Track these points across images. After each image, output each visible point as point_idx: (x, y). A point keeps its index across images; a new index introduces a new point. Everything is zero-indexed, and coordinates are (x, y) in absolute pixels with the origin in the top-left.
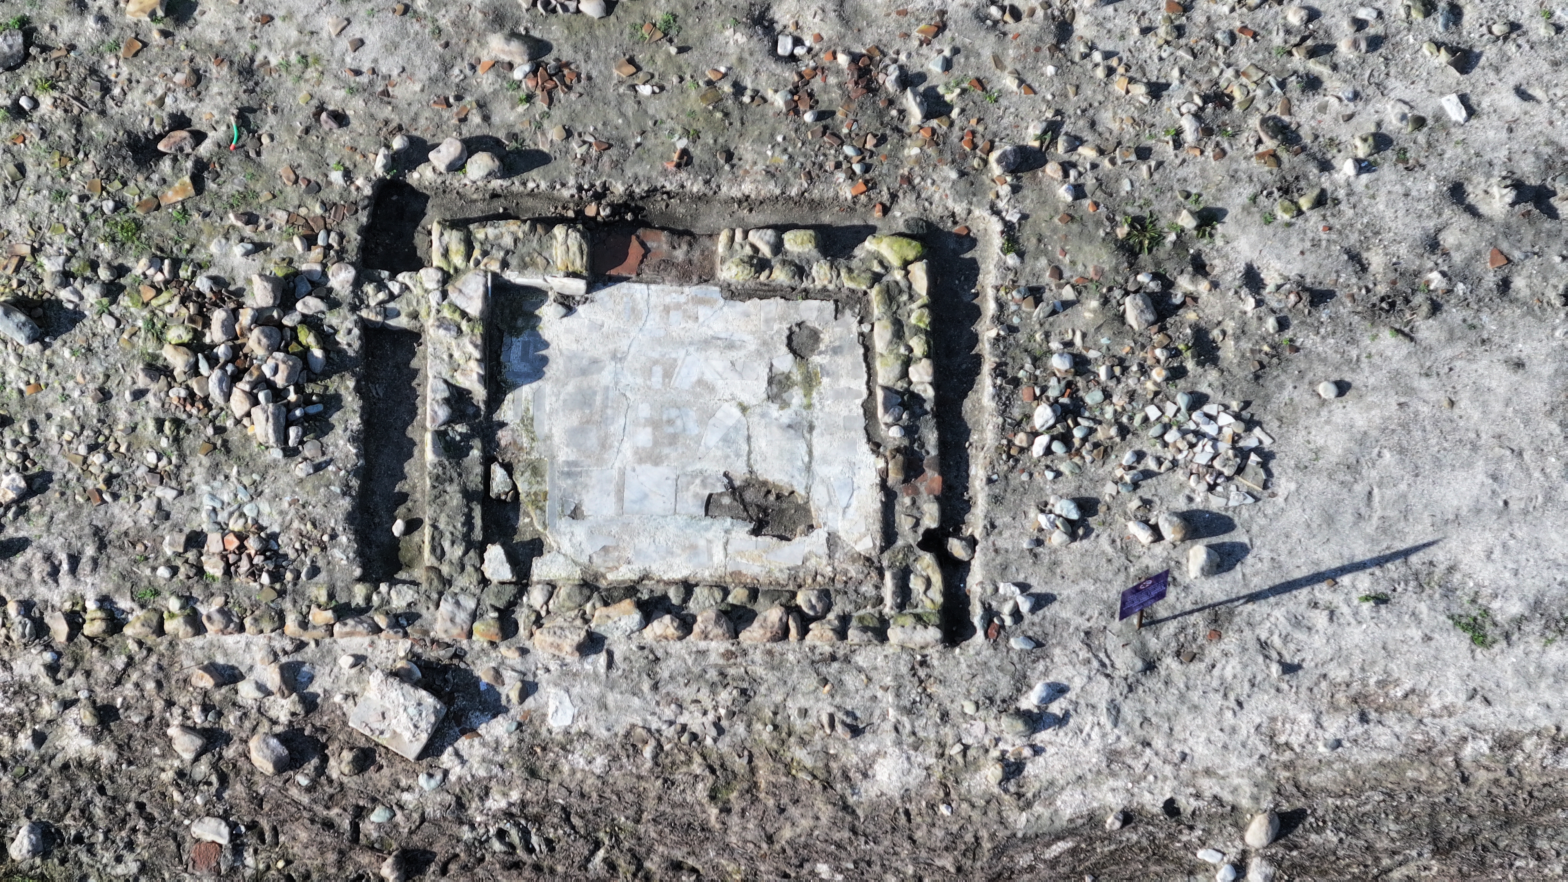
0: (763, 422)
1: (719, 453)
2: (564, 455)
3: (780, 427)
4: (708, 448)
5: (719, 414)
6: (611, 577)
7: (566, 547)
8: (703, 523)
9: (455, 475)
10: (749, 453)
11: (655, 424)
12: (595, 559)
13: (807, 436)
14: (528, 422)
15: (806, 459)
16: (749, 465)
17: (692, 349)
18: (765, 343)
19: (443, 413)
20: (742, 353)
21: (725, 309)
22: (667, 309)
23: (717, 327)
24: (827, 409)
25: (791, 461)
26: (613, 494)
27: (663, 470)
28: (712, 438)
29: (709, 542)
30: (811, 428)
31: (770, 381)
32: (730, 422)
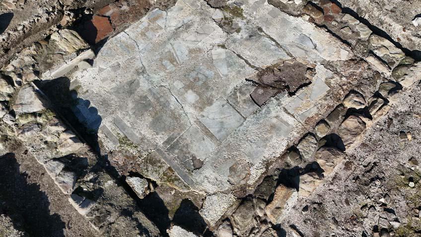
0: (237, 44)
1: (234, 73)
2: (160, 140)
3: (247, 39)
4: (226, 76)
5: (214, 57)
6: (251, 182)
7: (211, 189)
8: (264, 111)
9: (108, 207)
10: (246, 61)
11: (190, 86)
12: (232, 180)
13: (262, 33)
14: (124, 141)
15: (274, 43)
16: (253, 67)
17: (172, 41)
18: (201, 14)
19: (69, 178)
20: (196, 25)
21: (169, 14)
22: (143, 34)
23: (174, 24)
24: (257, 17)
25: (268, 49)
26: (205, 137)
27: (216, 104)
28: (223, 70)
29: (277, 117)
30: (260, 29)
31: (221, 26)
32: (224, 56)
